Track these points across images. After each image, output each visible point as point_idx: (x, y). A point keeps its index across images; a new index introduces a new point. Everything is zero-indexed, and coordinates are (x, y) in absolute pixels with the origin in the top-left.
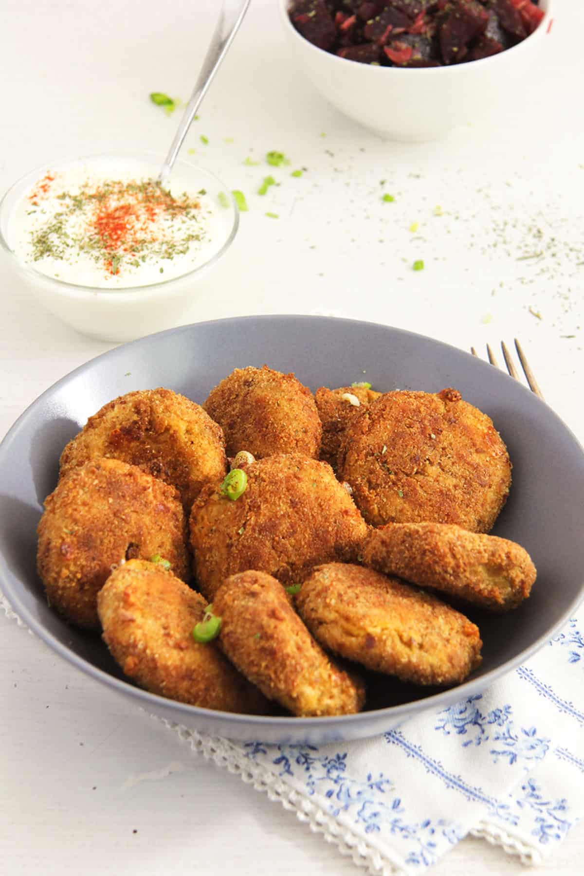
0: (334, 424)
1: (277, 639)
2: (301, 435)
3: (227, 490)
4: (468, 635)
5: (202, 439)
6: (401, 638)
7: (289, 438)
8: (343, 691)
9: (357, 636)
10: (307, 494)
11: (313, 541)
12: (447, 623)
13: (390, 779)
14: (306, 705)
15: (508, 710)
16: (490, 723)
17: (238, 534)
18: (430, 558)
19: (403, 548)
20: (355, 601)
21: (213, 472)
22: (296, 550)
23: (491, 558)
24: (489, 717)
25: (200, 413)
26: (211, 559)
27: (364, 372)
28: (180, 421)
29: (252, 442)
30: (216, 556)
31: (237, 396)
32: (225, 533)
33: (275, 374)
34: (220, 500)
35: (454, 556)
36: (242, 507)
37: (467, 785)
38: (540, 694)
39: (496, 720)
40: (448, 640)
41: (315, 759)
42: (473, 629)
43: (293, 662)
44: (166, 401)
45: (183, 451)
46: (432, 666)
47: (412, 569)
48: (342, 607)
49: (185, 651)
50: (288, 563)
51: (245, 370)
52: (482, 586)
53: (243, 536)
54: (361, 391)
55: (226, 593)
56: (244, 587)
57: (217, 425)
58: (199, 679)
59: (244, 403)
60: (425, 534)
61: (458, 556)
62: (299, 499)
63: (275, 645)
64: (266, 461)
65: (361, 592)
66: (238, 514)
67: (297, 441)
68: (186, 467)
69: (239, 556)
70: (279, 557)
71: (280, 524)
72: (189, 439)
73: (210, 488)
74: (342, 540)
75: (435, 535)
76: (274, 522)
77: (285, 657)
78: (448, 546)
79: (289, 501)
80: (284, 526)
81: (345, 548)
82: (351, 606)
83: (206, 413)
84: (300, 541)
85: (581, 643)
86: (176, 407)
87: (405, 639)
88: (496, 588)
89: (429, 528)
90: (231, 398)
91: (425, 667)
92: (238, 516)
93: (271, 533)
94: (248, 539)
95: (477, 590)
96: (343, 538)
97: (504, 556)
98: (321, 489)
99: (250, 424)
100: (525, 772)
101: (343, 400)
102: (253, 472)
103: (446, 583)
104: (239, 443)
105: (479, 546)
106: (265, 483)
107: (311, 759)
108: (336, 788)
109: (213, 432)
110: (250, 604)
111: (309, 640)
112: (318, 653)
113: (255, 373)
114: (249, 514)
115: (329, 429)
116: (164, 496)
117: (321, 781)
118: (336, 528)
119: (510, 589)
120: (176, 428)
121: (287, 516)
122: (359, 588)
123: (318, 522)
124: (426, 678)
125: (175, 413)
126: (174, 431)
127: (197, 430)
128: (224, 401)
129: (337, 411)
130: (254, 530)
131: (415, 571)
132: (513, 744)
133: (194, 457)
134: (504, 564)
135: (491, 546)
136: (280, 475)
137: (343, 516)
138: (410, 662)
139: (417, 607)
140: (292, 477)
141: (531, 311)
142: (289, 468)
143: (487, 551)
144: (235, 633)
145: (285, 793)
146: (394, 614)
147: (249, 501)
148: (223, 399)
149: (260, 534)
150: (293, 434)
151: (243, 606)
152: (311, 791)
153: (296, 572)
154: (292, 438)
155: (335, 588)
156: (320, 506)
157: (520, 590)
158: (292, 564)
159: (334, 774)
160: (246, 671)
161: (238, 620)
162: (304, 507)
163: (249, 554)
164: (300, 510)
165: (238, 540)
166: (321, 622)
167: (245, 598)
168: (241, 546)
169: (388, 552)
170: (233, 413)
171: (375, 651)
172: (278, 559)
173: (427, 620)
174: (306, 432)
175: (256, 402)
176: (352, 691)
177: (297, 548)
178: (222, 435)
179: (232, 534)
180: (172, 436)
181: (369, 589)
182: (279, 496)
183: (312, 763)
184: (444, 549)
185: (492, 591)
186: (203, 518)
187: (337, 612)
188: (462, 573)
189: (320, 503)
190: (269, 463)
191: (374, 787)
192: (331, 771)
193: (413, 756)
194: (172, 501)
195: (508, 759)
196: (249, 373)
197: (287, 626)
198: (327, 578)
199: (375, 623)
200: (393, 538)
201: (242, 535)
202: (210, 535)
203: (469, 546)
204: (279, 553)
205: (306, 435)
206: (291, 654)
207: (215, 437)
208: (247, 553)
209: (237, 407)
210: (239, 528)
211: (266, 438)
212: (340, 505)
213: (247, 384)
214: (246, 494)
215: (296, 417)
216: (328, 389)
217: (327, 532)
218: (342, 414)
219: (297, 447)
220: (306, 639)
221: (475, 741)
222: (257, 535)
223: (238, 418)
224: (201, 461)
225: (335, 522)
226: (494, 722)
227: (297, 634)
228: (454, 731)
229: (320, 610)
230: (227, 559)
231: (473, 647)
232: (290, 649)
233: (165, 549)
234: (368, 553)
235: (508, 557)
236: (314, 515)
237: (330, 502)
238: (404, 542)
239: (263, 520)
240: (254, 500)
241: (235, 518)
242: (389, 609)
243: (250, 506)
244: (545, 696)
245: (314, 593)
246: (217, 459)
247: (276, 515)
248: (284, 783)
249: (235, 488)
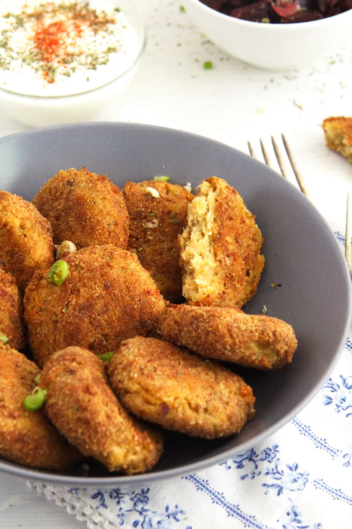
0: (139, 213)
1: (91, 411)
2: (112, 227)
3: (53, 278)
4: (243, 395)
5: (33, 233)
6: (189, 404)
7: (103, 230)
8: (144, 448)
9: (155, 405)
10: (117, 279)
11: (122, 316)
12: (227, 387)
13: (183, 510)
14: (115, 461)
15: (276, 449)
16: (262, 460)
17: (62, 313)
18: (213, 338)
19: (191, 329)
20: (154, 374)
21: (42, 259)
22: (109, 324)
23: (261, 336)
24: (262, 455)
25: (32, 211)
26: (41, 332)
27: (164, 167)
28: (15, 218)
29: (73, 233)
30: (45, 330)
31: (62, 193)
32: (52, 312)
33: (91, 176)
34: (47, 284)
35: (231, 336)
36: (66, 290)
37: (244, 513)
38: (301, 434)
39: (266, 458)
40: (227, 403)
41: (124, 494)
42: (247, 390)
43: (104, 429)
44: (3, 202)
45: (18, 243)
46: (215, 426)
47: (198, 346)
48: (142, 380)
49: (17, 419)
50: (102, 335)
51: (67, 171)
52: (254, 358)
53: (66, 315)
54: (160, 184)
55: (50, 369)
56: (65, 365)
57: (45, 219)
58: (29, 441)
59: (67, 199)
60: (208, 317)
61: (235, 336)
62: (111, 283)
63: (89, 416)
64: (85, 251)
65: (158, 365)
66: (62, 296)
67: (110, 232)
68: (21, 255)
69: (63, 331)
70: (95, 330)
71: (96, 304)
72: (23, 233)
73: (39, 274)
74: (145, 315)
75: (216, 318)
76: (91, 302)
77: (97, 425)
78: (227, 328)
79: (103, 285)
80: (99, 305)
81: (147, 321)
82: (150, 378)
83: (36, 209)
84: (112, 316)
85: (333, 388)
86: (12, 207)
87: (193, 406)
88: (265, 358)
89: (212, 313)
90: (57, 195)
91: (209, 427)
92: (62, 298)
93: (88, 311)
94: (70, 316)
95: (250, 361)
96: (146, 314)
97: (271, 334)
98: (128, 274)
99: (72, 218)
100: (290, 502)
101: (146, 193)
102: (74, 261)
103: (225, 357)
104: (64, 232)
105: (251, 326)
106: (84, 271)
107: (121, 494)
108: (141, 519)
109: (42, 225)
110: (69, 381)
111: (116, 409)
112: (124, 418)
113: (76, 174)
114: (71, 296)
115: (135, 217)
116: (2, 282)
117: (129, 513)
118: (140, 306)
119: (276, 358)
120: (12, 224)
121: (101, 297)
122: (157, 362)
123: (126, 301)
124: (210, 434)
125: (11, 212)
126: (10, 227)
127: (29, 226)
128: (51, 197)
129: (141, 202)
130: (75, 309)
131: (201, 347)
132: (280, 478)
133: (26, 247)
134: (271, 340)
135: (261, 327)
136: (96, 264)
137: (146, 295)
138: (197, 424)
139: (203, 376)
140: (105, 265)
141: (294, 103)
142: (103, 258)
143: (258, 331)
144: (57, 405)
145: (100, 522)
146: (184, 384)
147: (71, 285)
148: (51, 195)
149: (79, 312)
150: (107, 226)
151: (63, 382)
152: (121, 522)
153: (109, 341)
154: (105, 230)
155: (137, 363)
156: (128, 288)
157: (285, 357)
158: (105, 336)
159: (139, 507)
160: (66, 435)
161: (59, 395)
162: (115, 289)
163: (71, 328)
164: (111, 292)
165: (62, 317)
166: (127, 392)
167: (65, 375)
168: (64, 322)
169: (180, 330)
170: (59, 207)
171: (169, 416)
172: (94, 332)
173: (211, 387)
174: (116, 225)
175: (77, 200)
176: (152, 447)
177: (109, 323)
178: (50, 227)
179: (57, 312)
180: (9, 231)
181: (165, 361)
182: (95, 282)
183: (122, 497)
184: (223, 330)
185: (262, 360)
186: (34, 299)
187: (139, 384)
188: (238, 349)
189: (128, 286)
190: (87, 254)
191: (171, 517)
192: (137, 504)
193: (202, 490)
194: (9, 286)
195: (276, 491)
196: (70, 174)
197: (99, 399)
198: (132, 353)
199: (169, 394)
200: (183, 319)
201: (65, 313)
202: (40, 313)
203: (243, 327)
204: (95, 327)
205: (117, 227)
206: (102, 423)
207: (44, 229)
208: (70, 328)
209: (61, 203)
210: (63, 308)
211: (85, 229)
212: (143, 287)
213: (70, 184)
214: (68, 280)
215: (108, 213)
216: (134, 184)
217: (134, 309)
218: (145, 205)
219: (110, 237)
220: (114, 409)
221: (250, 475)
222: (77, 314)
223: (63, 212)
224: (32, 250)
225: (140, 301)
226: (265, 460)
227: (107, 405)
228: (234, 466)
229: (126, 382)
230: (54, 332)
231: (248, 404)
232: (101, 418)
233: (4, 325)
234: (165, 328)
235: (274, 334)
236: (123, 295)
237: (136, 285)
238: (191, 323)
239: (82, 301)
240: (75, 285)
241: (60, 300)
242: (180, 380)
243: (71, 290)
244: (305, 435)
245: (121, 366)
246: (46, 247)
247: (93, 297)
248: (100, 515)
249: (59, 276)
